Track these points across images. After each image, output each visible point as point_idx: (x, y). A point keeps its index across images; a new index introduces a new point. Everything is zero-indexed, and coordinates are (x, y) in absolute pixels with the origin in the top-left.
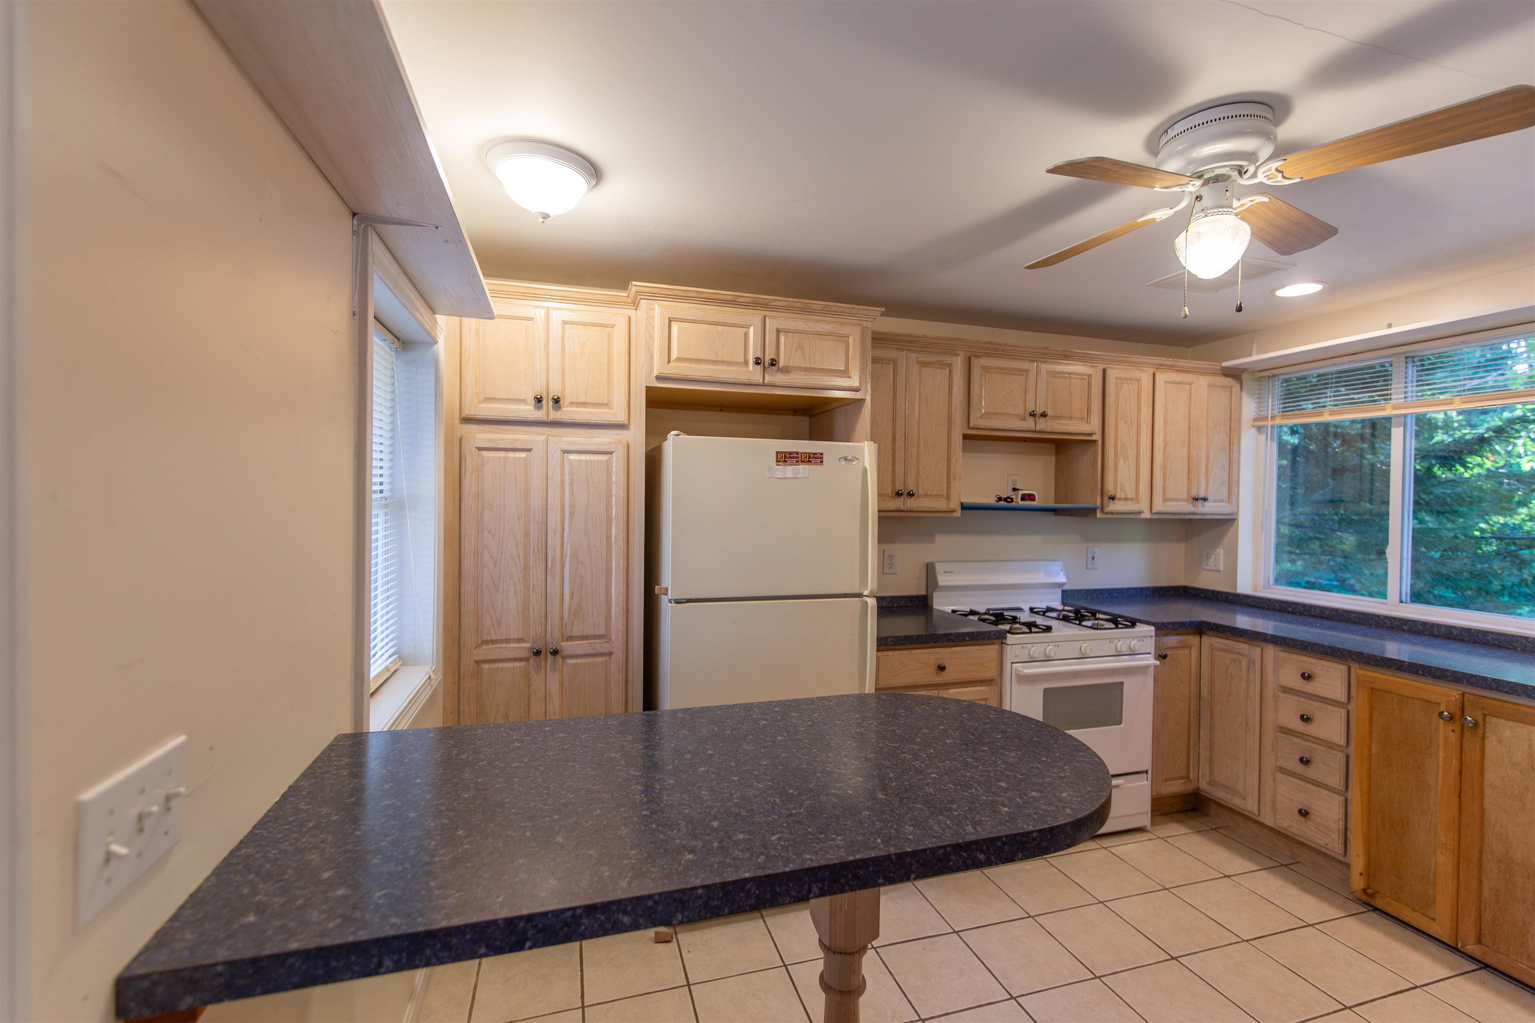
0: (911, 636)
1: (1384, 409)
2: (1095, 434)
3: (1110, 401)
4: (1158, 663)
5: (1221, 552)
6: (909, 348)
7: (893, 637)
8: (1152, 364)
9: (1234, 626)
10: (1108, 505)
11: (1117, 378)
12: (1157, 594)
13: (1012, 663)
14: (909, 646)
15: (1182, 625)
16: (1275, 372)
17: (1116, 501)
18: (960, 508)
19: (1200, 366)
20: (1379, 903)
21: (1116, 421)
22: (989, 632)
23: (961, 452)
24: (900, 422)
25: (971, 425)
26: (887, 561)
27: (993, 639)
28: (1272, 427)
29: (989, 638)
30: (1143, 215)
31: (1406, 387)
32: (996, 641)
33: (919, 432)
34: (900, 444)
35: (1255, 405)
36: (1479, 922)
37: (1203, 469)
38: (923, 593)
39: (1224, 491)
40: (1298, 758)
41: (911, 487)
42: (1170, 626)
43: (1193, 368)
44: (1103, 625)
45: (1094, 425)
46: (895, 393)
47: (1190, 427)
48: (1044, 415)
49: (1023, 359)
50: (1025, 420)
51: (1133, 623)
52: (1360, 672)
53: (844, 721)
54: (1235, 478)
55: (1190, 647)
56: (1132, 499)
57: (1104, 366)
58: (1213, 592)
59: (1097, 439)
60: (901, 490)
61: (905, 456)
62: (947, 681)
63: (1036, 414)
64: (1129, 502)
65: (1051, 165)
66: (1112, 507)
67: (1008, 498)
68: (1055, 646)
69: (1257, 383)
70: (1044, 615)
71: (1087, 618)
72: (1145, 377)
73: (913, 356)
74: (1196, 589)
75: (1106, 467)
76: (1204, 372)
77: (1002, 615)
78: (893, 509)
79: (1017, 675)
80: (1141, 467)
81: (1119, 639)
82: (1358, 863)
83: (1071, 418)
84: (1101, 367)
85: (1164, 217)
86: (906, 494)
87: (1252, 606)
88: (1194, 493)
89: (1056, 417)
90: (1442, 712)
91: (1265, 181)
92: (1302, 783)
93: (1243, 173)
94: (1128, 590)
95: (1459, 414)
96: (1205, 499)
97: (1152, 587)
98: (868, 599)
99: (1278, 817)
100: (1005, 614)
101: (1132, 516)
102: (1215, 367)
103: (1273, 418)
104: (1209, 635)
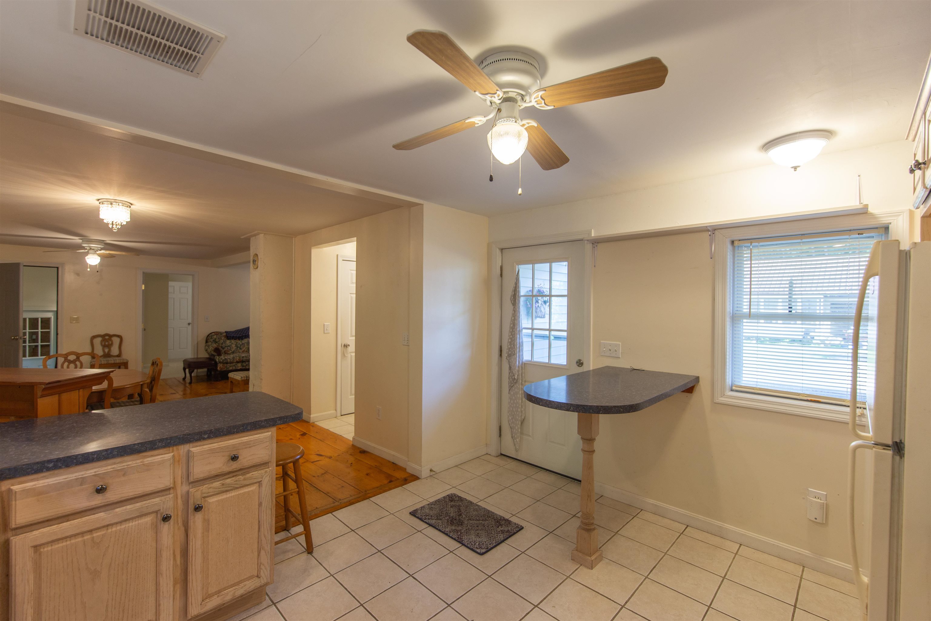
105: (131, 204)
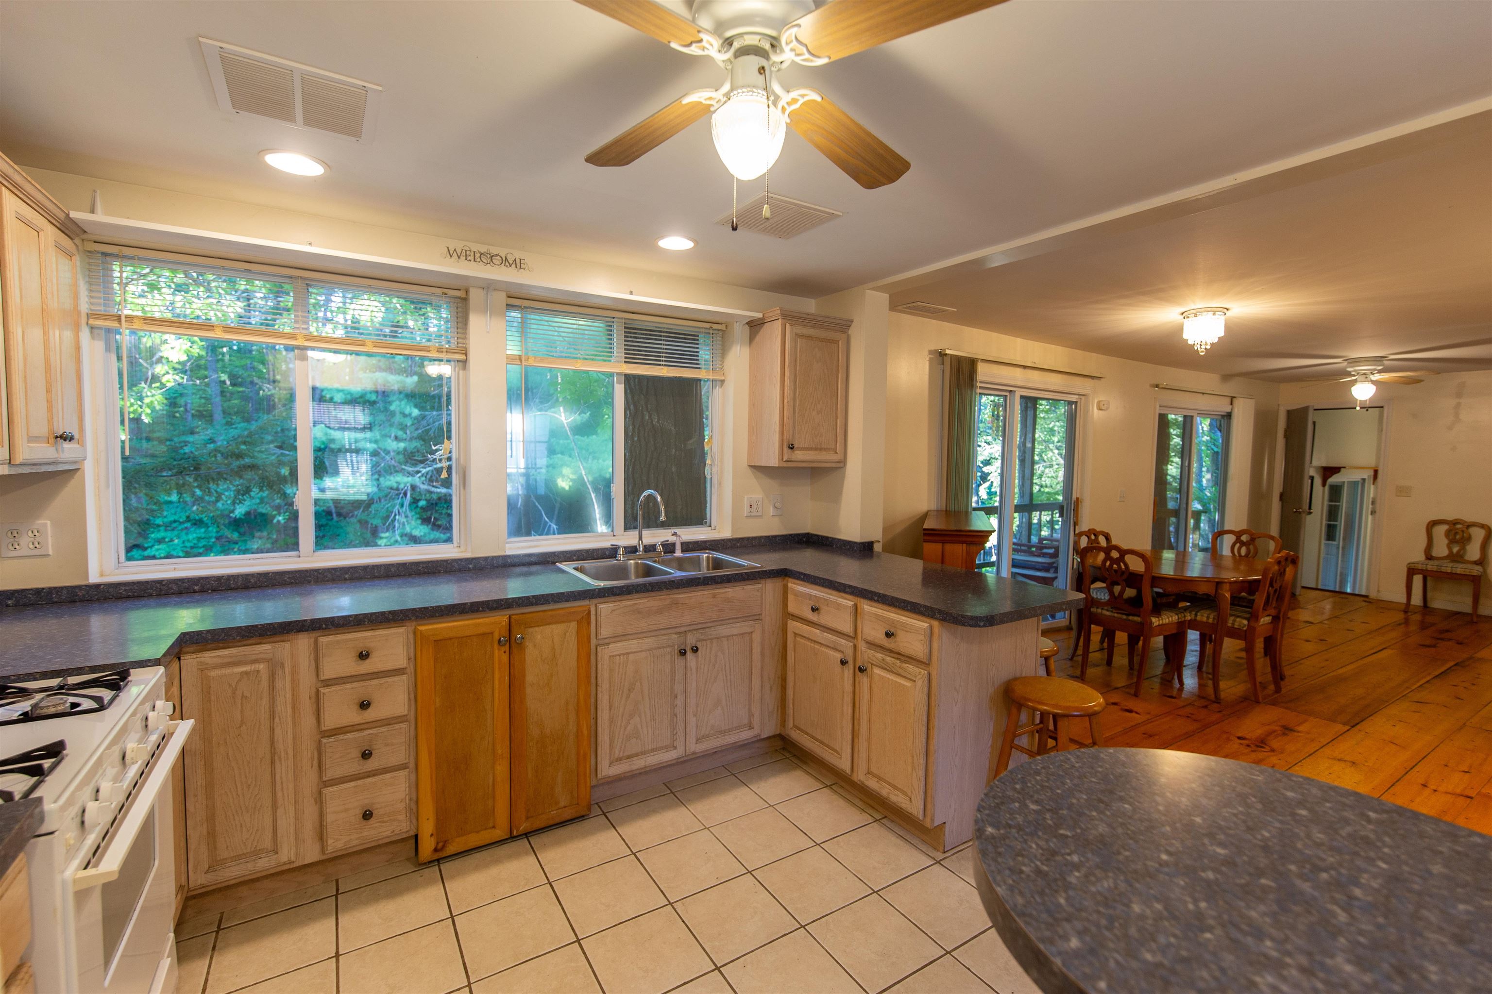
5: (45, 523)
16: (124, 251)
19: (47, 203)
20: (453, 849)
35: (86, 293)
37: (59, 387)
39: (76, 423)
40: (358, 754)
43: (40, 203)
52: (423, 628)
55: (174, 681)
58: (38, 591)
69: (87, 259)
76: (48, 218)
82: (427, 826)
88: (56, 427)
90: (499, 639)
92: (360, 782)
103: (129, 319)
104: (194, 653)
105: (1227, 309)
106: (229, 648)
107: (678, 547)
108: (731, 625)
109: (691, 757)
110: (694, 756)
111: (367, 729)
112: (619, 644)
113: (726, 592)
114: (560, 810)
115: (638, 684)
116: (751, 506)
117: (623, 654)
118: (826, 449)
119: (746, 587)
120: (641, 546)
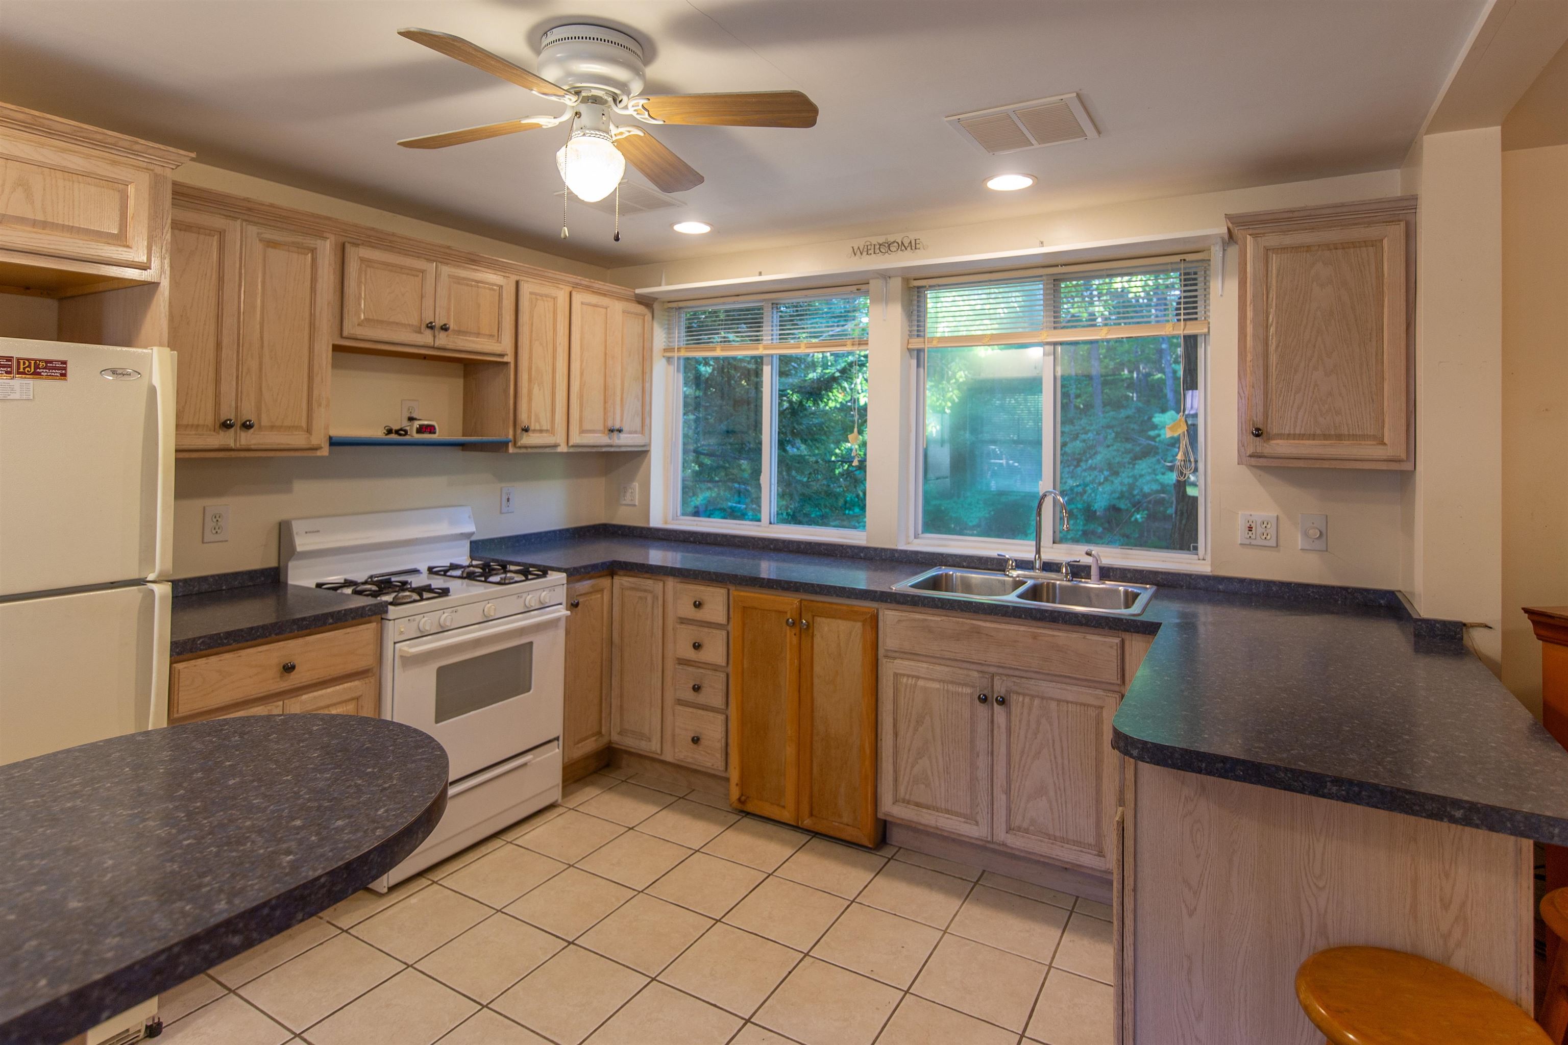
0: (238, 630)
1: (758, 349)
2: (507, 355)
3: (524, 318)
4: (569, 613)
5: (636, 485)
6: (246, 217)
7: (205, 637)
8: (569, 282)
9: (645, 562)
10: (522, 438)
11: (531, 293)
12: (577, 536)
13: (395, 643)
14: (235, 646)
15: (594, 567)
16: (681, 304)
17: (530, 433)
18: (328, 444)
19: (614, 290)
20: (750, 807)
21: (531, 342)
22: (363, 608)
23: (330, 366)
24: (229, 321)
25: (345, 334)
26: (210, 524)
27: (369, 616)
28: (679, 358)
29: (362, 616)
30: (527, 117)
31: (772, 330)
32: (373, 618)
33: (262, 338)
34: (228, 353)
35: (664, 335)
36: (811, 797)
37: (618, 399)
38: (273, 564)
39: (638, 421)
40: (691, 686)
41: (248, 413)
42: (582, 570)
43: (608, 291)
44: (513, 578)
45: (505, 345)
46: (221, 279)
47: (606, 354)
48: (445, 328)
49: (418, 256)
50: (420, 332)
51: (544, 572)
52: (736, 593)
53: (43, 796)
54: (647, 409)
55: (601, 591)
56: (547, 431)
57: (518, 278)
58: (629, 528)
59: (509, 361)
60: (230, 420)
61: (238, 370)
62: (299, 685)
63: (435, 326)
64: (544, 434)
65: (403, 27)
66: (528, 440)
67: (401, 430)
68: (452, 612)
69: (667, 314)
70: (445, 575)
71: (495, 572)
72: (561, 295)
73: (252, 230)
74: (614, 526)
75: (519, 395)
76: (619, 298)
77: (389, 582)
78: (216, 447)
79: (401, 657)
80: (557, 396)
81: (528, 592)
82: (734, 775)
83: (478, 334)
84: (514, 278)
85: (550, 126)
86: (239, 424)
87: (662, 539)
88: (610, 424)
89: (459, 332)
90: (788, 620)
91: (635, 114)
92: (696, 710)
93: (618, 102)
94: (547, 533)
95: (831, 355)
96: (620, 431)
97: (572, 528)
98: (155, 587)
99: (677, 750)
100: (393, 579)
101: (547, 450)
102: (629, 293)
103: (679, 349)
104: (620, 575)
106: (637, 577)
107: (1094, 572)
108: (1064, 686)
109: (997, 847)
110: (1001, 848)
111: (703, 668)
112: (906, 663)
113: (1054, 636)
114: (842, 826)
115: (928, 718)
116: (1250, 529)
117: (913, 677)
118: (1364, 437)
119: (1089, 637)
120: (1038, 562)
